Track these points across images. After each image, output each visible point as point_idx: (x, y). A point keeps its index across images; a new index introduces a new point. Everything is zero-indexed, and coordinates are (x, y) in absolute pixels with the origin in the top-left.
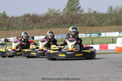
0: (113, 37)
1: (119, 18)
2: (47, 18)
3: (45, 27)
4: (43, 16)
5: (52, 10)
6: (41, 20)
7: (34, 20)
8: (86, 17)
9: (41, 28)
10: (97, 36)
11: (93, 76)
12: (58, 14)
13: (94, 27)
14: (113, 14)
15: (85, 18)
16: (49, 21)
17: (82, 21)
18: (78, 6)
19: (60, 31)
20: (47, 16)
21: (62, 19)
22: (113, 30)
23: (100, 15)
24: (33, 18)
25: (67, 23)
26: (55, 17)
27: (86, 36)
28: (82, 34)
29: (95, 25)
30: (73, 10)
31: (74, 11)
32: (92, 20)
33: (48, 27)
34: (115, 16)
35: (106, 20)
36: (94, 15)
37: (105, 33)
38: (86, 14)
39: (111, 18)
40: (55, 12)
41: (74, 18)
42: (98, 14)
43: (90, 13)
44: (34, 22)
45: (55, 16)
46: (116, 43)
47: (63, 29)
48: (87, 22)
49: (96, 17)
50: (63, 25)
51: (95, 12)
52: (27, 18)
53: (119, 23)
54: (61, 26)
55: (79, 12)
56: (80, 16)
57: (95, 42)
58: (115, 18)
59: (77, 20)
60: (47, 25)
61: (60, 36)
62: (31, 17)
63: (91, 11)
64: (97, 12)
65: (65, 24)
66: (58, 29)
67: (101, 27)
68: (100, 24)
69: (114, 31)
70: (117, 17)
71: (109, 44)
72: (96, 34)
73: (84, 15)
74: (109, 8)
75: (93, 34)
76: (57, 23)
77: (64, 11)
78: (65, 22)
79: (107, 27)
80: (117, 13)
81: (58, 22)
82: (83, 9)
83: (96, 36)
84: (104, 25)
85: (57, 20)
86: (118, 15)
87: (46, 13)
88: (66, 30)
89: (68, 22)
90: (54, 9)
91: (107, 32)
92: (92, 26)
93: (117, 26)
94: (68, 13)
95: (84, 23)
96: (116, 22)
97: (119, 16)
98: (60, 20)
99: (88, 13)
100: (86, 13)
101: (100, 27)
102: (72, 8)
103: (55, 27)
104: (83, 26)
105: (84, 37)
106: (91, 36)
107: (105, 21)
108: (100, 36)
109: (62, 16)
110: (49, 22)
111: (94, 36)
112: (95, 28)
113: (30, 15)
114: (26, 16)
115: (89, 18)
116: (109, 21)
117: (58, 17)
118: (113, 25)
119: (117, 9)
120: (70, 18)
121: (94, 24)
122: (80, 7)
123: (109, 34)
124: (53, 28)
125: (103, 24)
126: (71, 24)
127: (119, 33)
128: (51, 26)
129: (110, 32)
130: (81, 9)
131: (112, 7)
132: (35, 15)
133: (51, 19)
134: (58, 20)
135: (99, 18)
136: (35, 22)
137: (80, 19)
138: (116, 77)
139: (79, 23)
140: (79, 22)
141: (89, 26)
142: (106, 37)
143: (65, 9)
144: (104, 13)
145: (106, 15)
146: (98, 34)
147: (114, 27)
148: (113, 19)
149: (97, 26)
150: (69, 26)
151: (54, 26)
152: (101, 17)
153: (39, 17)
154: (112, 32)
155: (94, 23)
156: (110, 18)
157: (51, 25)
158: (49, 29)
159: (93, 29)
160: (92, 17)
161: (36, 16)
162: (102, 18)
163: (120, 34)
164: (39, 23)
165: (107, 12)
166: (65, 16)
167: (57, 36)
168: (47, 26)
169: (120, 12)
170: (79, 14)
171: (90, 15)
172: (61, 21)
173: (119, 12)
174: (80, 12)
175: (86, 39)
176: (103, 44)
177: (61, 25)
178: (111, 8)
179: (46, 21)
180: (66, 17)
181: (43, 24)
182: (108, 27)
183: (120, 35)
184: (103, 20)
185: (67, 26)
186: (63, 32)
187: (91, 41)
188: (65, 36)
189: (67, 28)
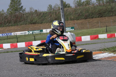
1: (58, 16)
8: (28, 16)
12: (2, 14)
13: (36, 25)
14: (52, 12)
15: (27, 17)
17: (25, 19)
18: (20, 6)
19: (5, 30)
21: (7, 19)
23: (40, 13)
27: (29, 33)
28: (25, 32)
30: (16, 10)
32: (34, 19)
34: (55, 14)
36: (35, 14)
37: (46, 29)
38: (28, 13)
39: (51, 16)
41: (17, 18)
42: (39, 12)
43: (32, 12)
47: (8, 27)
48: (29, 20)
49: (37, 16)
50: (7, 24)
51: (36, 11)
55: (21, 12)
56: (22, 15)
57: (37, 38)
58: (55, 16)
59: (20, 19)
61: (6, 35)
63: (32, 10)
64: (38, 11)
65: (9, 23)
66: (3, 28)
67: (42, 24)
68: (42, 21)
70: (57, 14)
72: (38, 31)
73: (26, 14)
74: (49, 6)
75: (36, 31)
76: (2, 23)
78: (9, 21)
79: (48, 24)
80: (56, 11)
81: (3, 21)
82: (25, 9)
83: (38, 33)
84: (45, 23)
86: (57, 13)
88: (10, 29)
89: (12, 21)
91: (48, 28)
92: (34, 24)
94: (11, 13)
95: (26, 22)
96: (56, 19)
97: (58, 13)
98: (4, 20)
99: (30, 12)
100: (28, 12)
102: (15, 8)
103: (1, 26)
104: (26, 24)
105: (27, 34)
106: (34, 33)
107: (45, 19)
108: (42, 32)
109: (6, 16)
112: (37, 26)
115: (31, 17)
116: (50, 18)
117: (3, 17)
120: (14, 17)
121: (36, 22)
122: (22, 7)
125: (44, 22)
126: (14, 23)
130: (23, 9)
131: (51, 6)
134: (2, 19)
135: (40, 16)
137: (23, 18)
139: (22, 22)
140: (22, 20)
141: (31, 24)
142: (47, 33)
143: (9, 9)
145: (46, 13)
148: (52, 16)
149: (39, 23)
150: (13, 25)
152: (42, 15)
155: (35, 21)
159: (35, 26)
160: (33, 15)
165: (47, 10)
167: (3, 35)
170: (22, 14)
171: (31, 14)
172: (6, 21)
174: (23, 12)
175: (29, 36)
177: (5, 24)
180: (10, 16)
184: (43, 17)
185: (11, 25)
186: (8, 31)
187: (34, 38)
188: (10, 34)
189: (11, 27)
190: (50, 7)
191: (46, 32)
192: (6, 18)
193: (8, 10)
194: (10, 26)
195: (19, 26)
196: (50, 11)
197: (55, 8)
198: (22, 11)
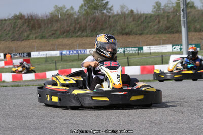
0: (161, 53)
1: (171, 22)
2: (53, 21)
3: (50, 36)
4: (45, 18)
5: (61, 8)
6: (42, 25)
7: (31, 25)
8: (117, 19)
9: (42, 38)
10: (137, 51)
11: (134, 119)
12: (70, 15)
13: (131, 37)
14: (162, 15)
15: (116, 22)
16: (56, 26)
17: (110, 26)
18: (104, 2)
19: (75, 44)
20: (53, 18)
22: (161, 41)
23: (140, 16)
24: (28, 22)
25: (86, 30)
26: (66, 19)
27: (118, 51)
29: (132, 33)
30: (95, 8)
31: (97, 10)
32: (127, 25)
33: (54, 36)
34: (166, 18)
35: (150, 24)
36: (131, 17)
37: (149, 46)
38: (117, 15)
39: (159, 22)
40: (67, 11)
41: (98, 22)
42: (138, 14)
43: (124, 13)
44: (31, 28)
45: (65, 17)
46: (167, 63)
47: (80, 39)
48: (119, 28)
49: (134, 21)
50: (79, 33)
51: (132, 11)
52: (19, 20)
53: (173, 30)
54: (76, 35)
55: (105, 11)
56: (107, 19)
57: (132, 61)
58: (166, 22)
59: (102, 25)
60: (53, 32)
61: (75, 52)
62: (26, 19)
63: (125, 10)
64: (135, 12)
65: (83, 31)
66: (71, 39)
67: (142, 36)
68: (141, 31)
69: (164, 44)
70: (169, 20)
71: (156, 64)
72: (135, 49)
73: (114, 16)
74: (155, 4)
75: (129, 48)
76: (70, 30)
77: (80, 9)
78: (83, 28)
79: (152, 36)
80: (169, 13)
81: (71, 28)
82: (112, 6)
83: (134, 52)
84: (147, 34)
85: (69, 24)
86: (171, 17)
87: (51, 13)
88: (84, 42)
89: (88, 28)
90: (65, 6)
91: (152, 45)
92: (127, 35)
93: (168, 35)
94: (87, 13)
95: (114, 30)
96: (168, 28)
97: (172, 18)
98: (73, 25)
99: (120, 13)
100: (117, 12)
101: (140, 37)
102: (93, 4)
103: (66, 37)
106: (126, 52)
107: (148, 26)
108: (141, 51)
109: (77, 19)
110: (55, 28)
111: (131, 52)
112: (133, 39)
113: (24, 16)
114: (18, 18)
115: (122, 22)
116: (156, 27)
117: (71, 19)
118: (162, 33)
119: (168, 6)
120: (91, 21)
121: (131, 31)
122: (107, 2)
123: (155, 49)
124: (63, 38)
125: (145, 32)
126: (92, 31)
127: (173, 46)
128: (60, 35)
129: (157, 45)
130: (109, 6)
131: (160, 4)
132: (32, 16)
133: (59, 23)
134: (71, 24)
135: (140, 22)
136: (33, 28)
137: (107, 23)
138: (174, 121)
139: (106, 30)
140: (107, 28)
141: (123, 34)
142: (150, 53)
143: (82, 5)
144: (147, 13)
145: (151, 16)
146: (137, 48)
147: (164, 37)
148: (161, 23)
149: (136, 35)
150: (89, 35)
151: (65, 34)
153: (39, 19)
154: (160, 44)
155: (130, 30)
156: (157, 21)
157: (59, 33)
158: (56, 40)
159: (130, 39)
160: (127, 19)
161: (34, 18)
162: (143, 21)
163: (174, 48)
164: (39, 30)
165: (153, 11)
166: (82, 18)
167: (69, 52)
168: (53, 34)
169: (174, 12)
170: (106, 15)
171: (123, 16)
172: (76, 27)
173: (171, 12)
174: (108, 12)
176: (147, 65)
177: (75, 33)
178: (158, 5)
179: (52, 26)
180: (84, 19)
181: (45, 32)
182: (154, 37)
183: (175, 50)
184: (145, 24)
185: (85, 34)
186: (79, 45)
187: (127, 60)
188: (83, 52)
189: (85, 38)
190: (157, 7)
191: (149, 51)
192: (76, 22)
193: (81, 7)
196: (157, 14)
197: (168, 8)
198: (107, 10)
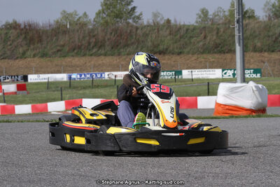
0: (207, 79)
1: (222, 38)
2: (59, 33)
3: (54, 53)
4: (48, 28)
5: (71, 15)
6: (44, 38)
7: (28, 37)
8: (147, 32)
9: (44, 55)
10: (173, 77)
12: (83, 25)
13: (167, 57)
14: (209, 27)
15: (146, 35)
16: (63, 40)
17: (138, 41)
18: (130, 7)
19: (88, 64)
20: (59, 28)
22: (208, 64)
23: (179, 28)
24: (25, 33)
25: (104, 46)
26: (78, 31)
29: (168, 51)
30: (118, 15)
31: (121, 18)
32: (161, 41)
33: (59, 53)
34: (215, 32)
35: (193, 40)
36: (167, 29)
37: (190, 70)
38: (148, 26)
39: (205, 37)
40: (78, 20)
41: (121, 35)
42: (176, 25)
43: (158, 23)
44: (28, 41)
45: (77, 28)
46: (215, 94)
47: (95, 58)
48: (150, 44)
49: (170, 34)
50: (94, 51)
51: (169, 21)
52: (13, 31)
53: (223, 49)
54: (91, 53)
55: (131, 21)
56: (134, 30)
58: (215, 37)
59: (127, 40)
60: (59, 48)
61: (89, 76)
62: (22, 29)
63: (159, 19)
64: (172, 22)
65: (100, 47)
66: (84, 58)
67: (182, 56)
68: (181, 48)
69: (211, 67)
70: (219, 35)
71: (200, 95)
72: (171, 73)
73: (144, 27)
74: (200, 13)
75: (164, 71)
76: (82, 45)
77: (97, 17)
78: (100, 44)
79: (195, 57)
80: (219, 24)
81: (83, 42)
82: (141, 14)
83: (169, 77)
84: (188, 53)
85: (81, 38)
86: (222, 30)
87: (57, 22)
88: (101, 62)
89: (107, 43)
90: (76, 12)
91: (195, 68)
92: (160, 54)
93: (217, 56)
94: (106, 22)
96: (217, 46)
97: (224, 32)
98: (87, 38)
99: (152, 24)
100: (148, 22)
101: (178, 57)
102: (115, 10)
103: (77, 55)
107: (190, 43)
108: (180, 77)
109: (93, 30)
110: (62, 43)
111: (166, 77)
112: (169, 59)
113: (19, 25)
114: (11, 27)
115: (154, 36)
116: (201, 43)
117: (84, 31)
118: (209, 53)
119: (218, 15)
120: (111, 33)
121: (167, 49)
122: (134, 8)
123: (199, 74)
124: (73, 56)
125: (186, 50)
126: (112, 48)
127: (223, 71)
128: (68, 52)
129: (201, 68)
130: (137, 14)
131: (207, 12)
132: (30, 25)
133: (67, 36)
134: (84, 37)
135: (178, 36)
136: (31, 41)
137: (134, 37)
139: (132, 47)
140: (133, 43)
141: (154, 53)
142: (192, 79)
144: (189, 24)
145: (195, 28)
146: (174, 73)
147: (211, 57)
148: (208, 38)
149: (173, 54)
150: (108, 53)
151: (75, 51)
152: (182, 32)
153: (40, 30)
154: (206, 68)
155: (165, 47)
156: (202, 35)
157: (66, 49)
158: (63, 58)
159: (164, 60)
160: (160, 32)
161: (33, 27)
162: (183, 35)
163: (225, 74)
164: (39, 45)
165: (196, 22)
166: (100, 29)
167: (81, 76)
168: (58, 51)
169: (225, 24)
170: (132, 26)
171: (156, 27)
172: (91, 41)
173: (222, 24)
174: (134, 22)
176: (187, 96)
177: (90, 50)
178: (205, 13)
179: (57, 39)
180: (103, 31)
181: (48, 47)
182: (198, 58)
183: (226, 77)
184: (186, 39)
185: (103, 52)
186: (95, 66)
188: (99, 76)
189: (103, 57)
190: (202, 16)
191: (190, 77)
192: (91, 34)
193: (98, 14)
194: (101, 55)
195: (124, 57)
196: (202, 26)
197: (217, 17)
198: (134, 19)
